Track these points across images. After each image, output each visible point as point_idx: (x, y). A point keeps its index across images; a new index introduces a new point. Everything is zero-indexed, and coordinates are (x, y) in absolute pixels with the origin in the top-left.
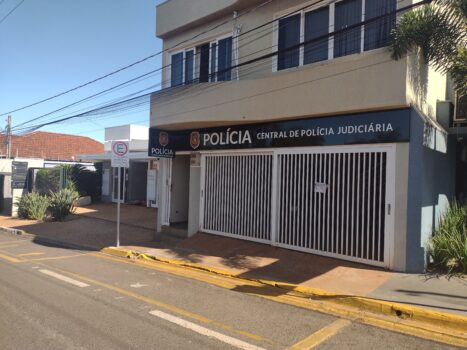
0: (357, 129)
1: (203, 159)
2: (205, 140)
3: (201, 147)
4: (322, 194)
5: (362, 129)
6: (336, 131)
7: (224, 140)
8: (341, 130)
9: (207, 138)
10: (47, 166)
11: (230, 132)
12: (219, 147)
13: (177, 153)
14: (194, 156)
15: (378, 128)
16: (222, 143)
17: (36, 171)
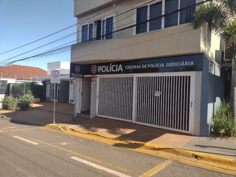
0: (176, 64)
1: (98, 79)
2: (99, 70)
3: (97, 73)
4: (158, 97)
5: (178, 64)
6: (165, 65)
7: (109, 70)
8: (168, 65)
9: (100, 68)
10: (17, 82)
11: (112, 65)
12: (106, 73)
13: (85, 76)
14: (93, 77)
15: (186, 64)
16: (107, 71)
17: (11, 85)
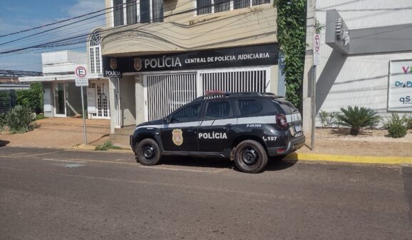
0: (249, 57)
1: (145, 78)
2: (146, 65)
3: (143, 69)
5: (252, 56)
6: (237, 57)
7: (161, 64)
8: (240, 57)
9: (148, 63)
11: (165, 59)
12: (157, 69)
13: (124, 74)
14: (138, 76)
15: (261, 56)
16: (159, 66)
